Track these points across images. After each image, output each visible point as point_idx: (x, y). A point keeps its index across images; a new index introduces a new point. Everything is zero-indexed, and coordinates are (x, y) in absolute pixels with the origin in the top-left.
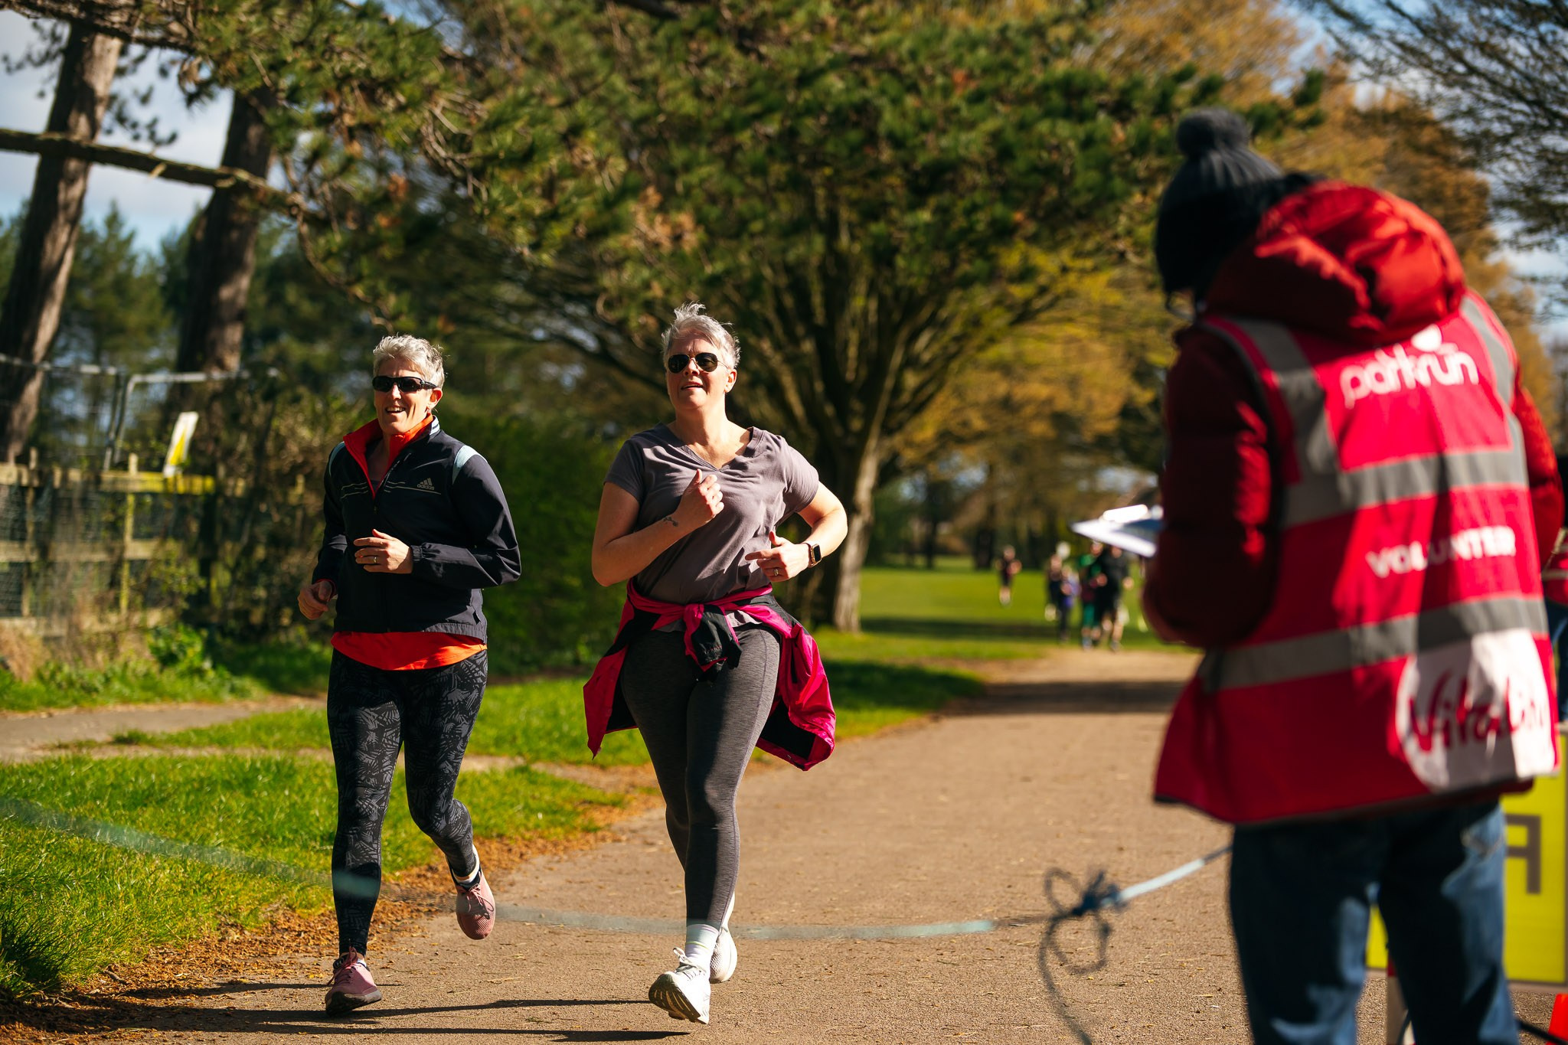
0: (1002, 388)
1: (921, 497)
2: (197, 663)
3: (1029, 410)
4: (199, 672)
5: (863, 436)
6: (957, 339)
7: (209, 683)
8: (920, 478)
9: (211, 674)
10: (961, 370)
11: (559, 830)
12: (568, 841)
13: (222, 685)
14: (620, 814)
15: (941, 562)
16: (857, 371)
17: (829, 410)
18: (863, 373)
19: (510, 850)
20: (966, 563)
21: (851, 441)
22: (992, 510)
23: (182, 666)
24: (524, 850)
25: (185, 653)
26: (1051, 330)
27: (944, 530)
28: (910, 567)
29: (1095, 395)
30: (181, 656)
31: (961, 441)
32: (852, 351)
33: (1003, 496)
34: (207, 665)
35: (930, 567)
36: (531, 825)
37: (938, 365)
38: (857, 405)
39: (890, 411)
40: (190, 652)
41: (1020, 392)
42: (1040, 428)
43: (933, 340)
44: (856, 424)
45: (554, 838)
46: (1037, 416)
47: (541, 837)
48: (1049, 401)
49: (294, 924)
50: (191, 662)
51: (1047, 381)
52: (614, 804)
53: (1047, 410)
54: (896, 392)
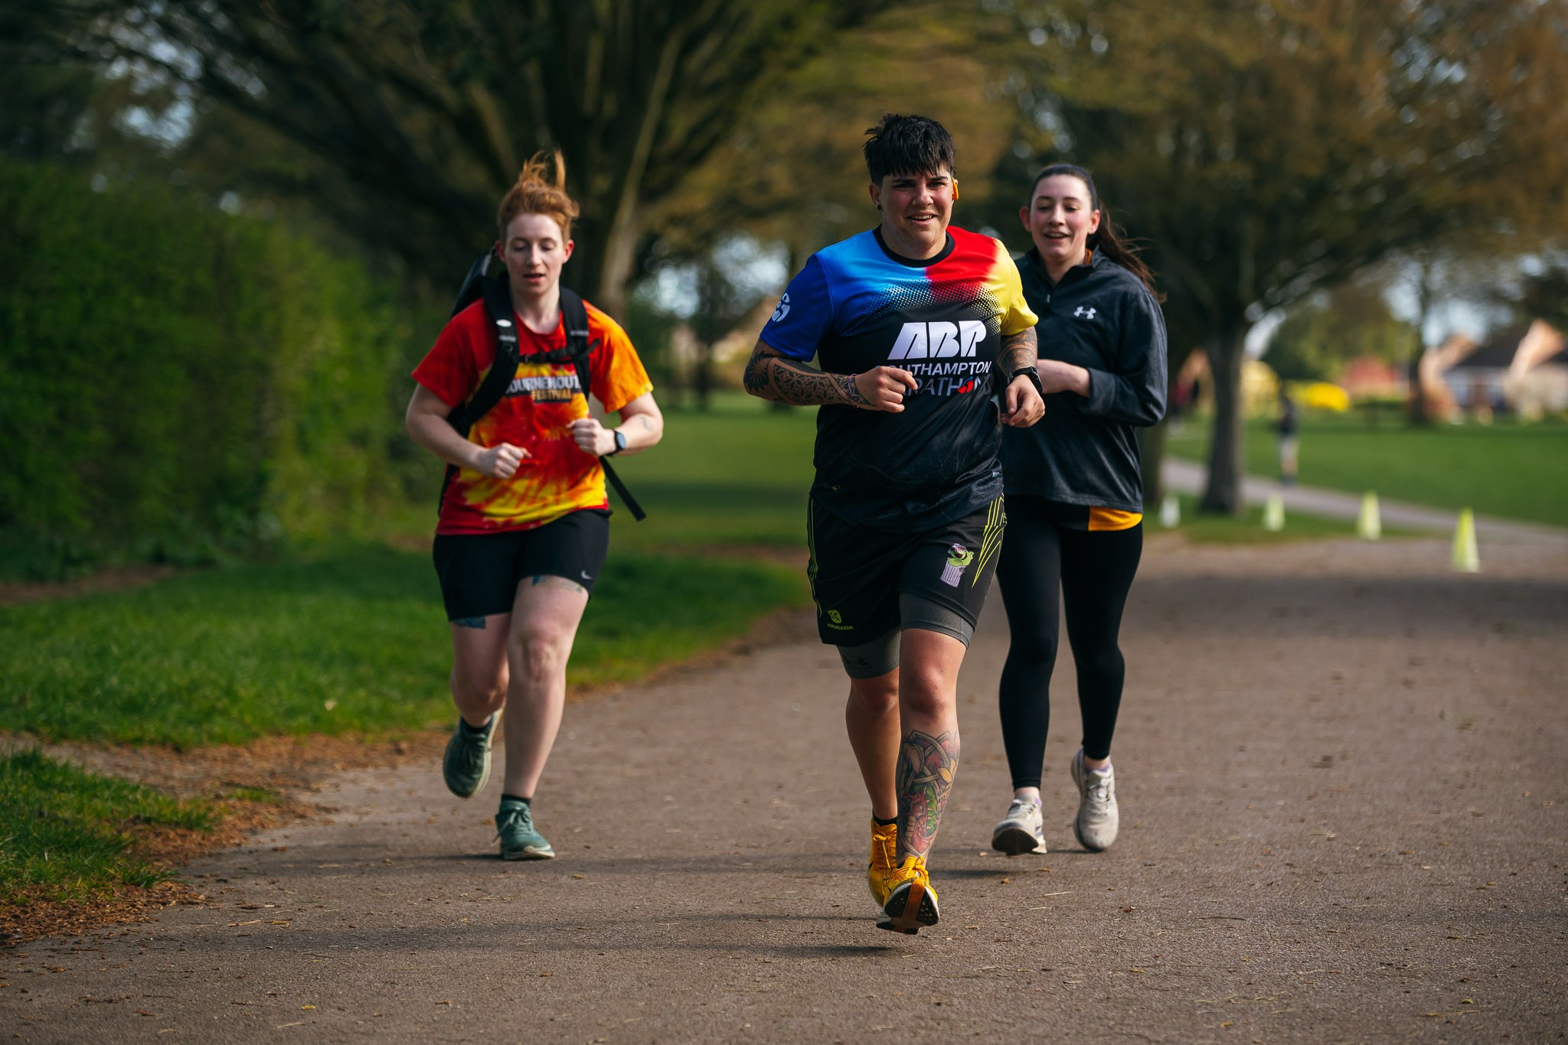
5: (611, 202)
16: (600, 100)
18: (609, 105)
27: (723, 354)
32: (593, 68)
39: (651, 162)
44: (600, 184)
54: (661, 132)
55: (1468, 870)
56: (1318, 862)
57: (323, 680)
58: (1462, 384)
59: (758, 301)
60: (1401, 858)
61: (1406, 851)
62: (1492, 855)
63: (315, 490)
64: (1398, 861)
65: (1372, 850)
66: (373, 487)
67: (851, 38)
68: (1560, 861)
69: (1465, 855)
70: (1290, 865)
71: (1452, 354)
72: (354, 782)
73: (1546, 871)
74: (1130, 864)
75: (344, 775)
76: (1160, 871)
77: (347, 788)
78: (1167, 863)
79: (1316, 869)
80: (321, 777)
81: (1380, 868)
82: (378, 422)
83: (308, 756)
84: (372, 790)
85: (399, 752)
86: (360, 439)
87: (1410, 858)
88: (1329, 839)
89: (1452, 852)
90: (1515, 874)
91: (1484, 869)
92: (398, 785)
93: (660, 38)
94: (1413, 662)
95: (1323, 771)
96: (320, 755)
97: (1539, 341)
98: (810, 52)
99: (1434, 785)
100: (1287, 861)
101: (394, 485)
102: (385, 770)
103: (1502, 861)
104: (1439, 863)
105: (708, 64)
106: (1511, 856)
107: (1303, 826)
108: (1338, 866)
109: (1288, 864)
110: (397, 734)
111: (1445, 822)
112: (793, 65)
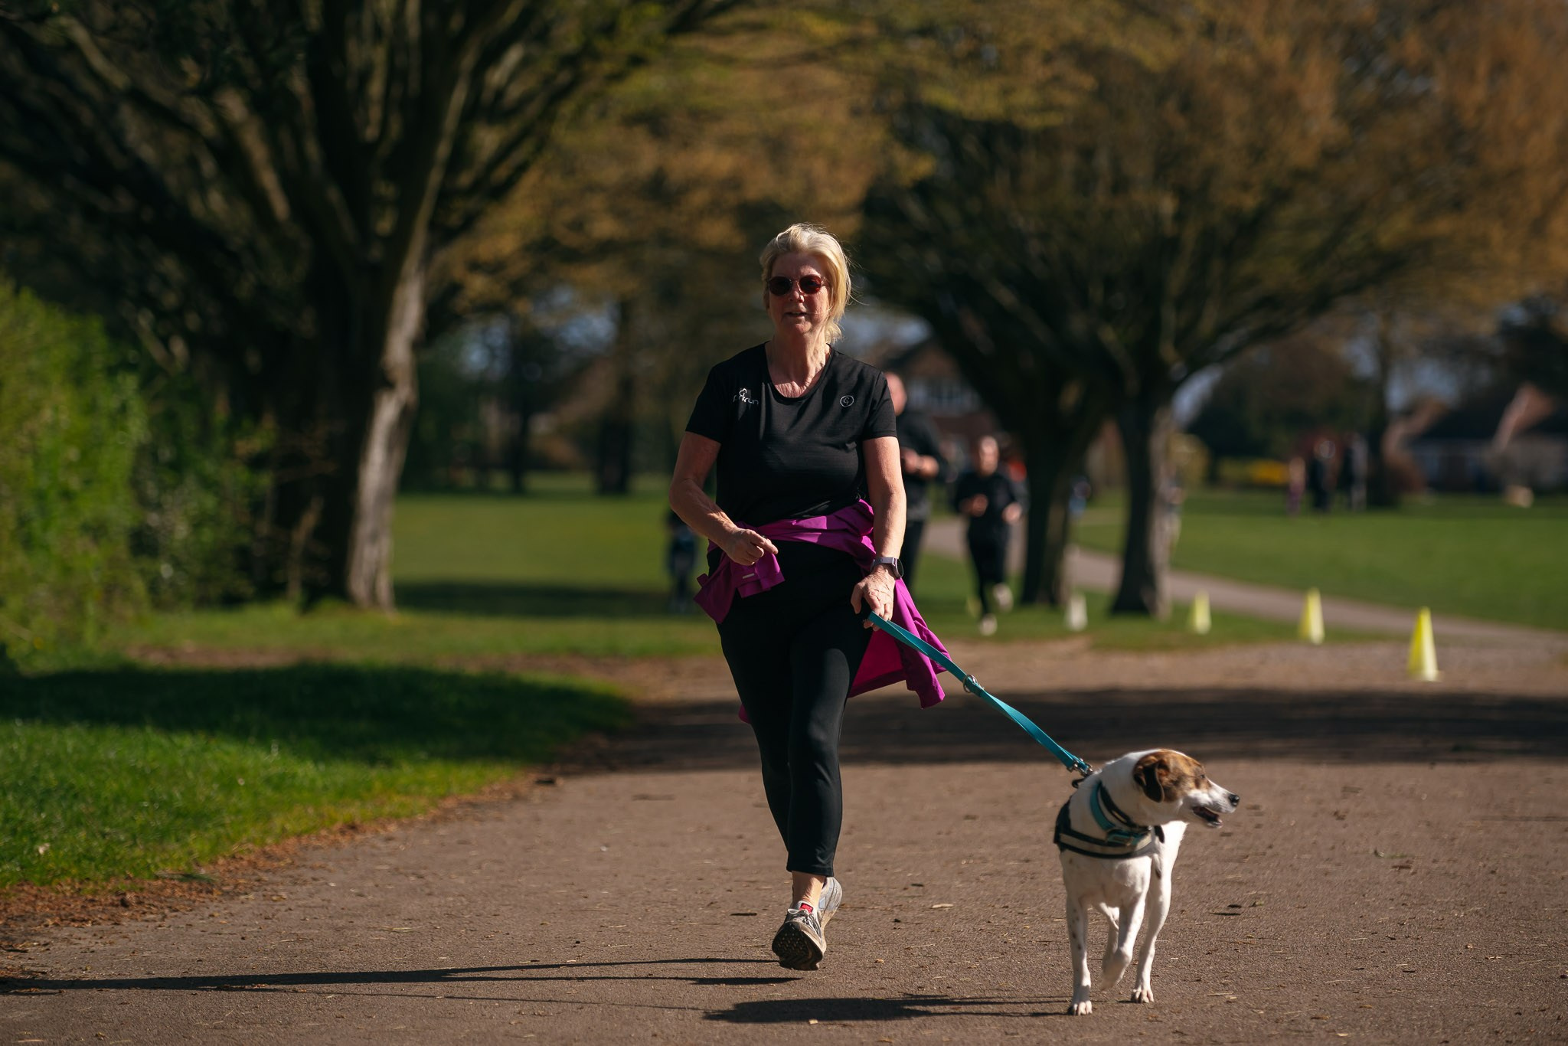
0: (647, 157)
1: (499, 369)
3: (699, 198)
5: (398, 244)
6: (570, 61)
8: (498, 331)
10: (577, 120)
15: (537, 482)
16: (384, 125)
17: (334, 195)
18: (395, 128)
20: (583, 482)
21: (376, 253)
22: (627, 387)
26: (738, 45)
27: (542, 425)
28: (482, 490)
29: (819, 167)
31: (574, 256)
32: (376, 88)
33: (648, 364)
35: (518, 490)
37: (533, 109)
38: (385, 189)
39: (445, 196)
41: (681, 164)
42: (717, 232)
43: (525, 63)
44: (385, 225)
46: (714, 209)
48: (734, 182)
51: (730, 142)
53: (731, 198)
54: (459, 158)
55: (1393, 1036)
56: (1213, 1029)
57: (37, 819)
58: (1433, 457)
59: (585, 363)
60: (1313, 1024)
61: (1319, 1015)
62: (1422, 1019)
63: (42, 592)
64: (1309, 1027)
65: (1278, 1014)
66: (111, 591)
67: (684, 43)
68: (1503, 1026)
69: (1390, 1019)
70: (1181, 1033)
71: (1421, 422)
72: (67, 940)
73: (1485, 1038)
74: (988, 1033)
75: (55, 931)
76: (1023, 1041)
77: (58, 947)
78: (1033, 1032)
79: (1210, 1037)
80: (28, 935)
81: (1287, 1036)
82: (121, 514)
83: (14, 910)
84: (88, 950)
85: (125, 904)
86: (97, 531)
87: (1324, 1024)
88: (1228, 1002)
89: (1375, 1016)
90: (1447, 1042)
91: (1411, 1036)
92: (120, 943)
93: (457, 45)
94: (1348, 790)
95: (1227, 921)
96: (29, 908)
97: (1525, 406)
98: (637, 61)
99: (1361, 937)
100: (1177, 1028)
101: (139, 586)
102: (106, 926)
103: (1433, 1027)
104: (1358, 1029)
105: (513, 76)
106: (1444, 1021)
107: (1197, 987)
108: (1237, 1034)
109: (1177, 1032)
110: (123, 885)
111: (1369, 981)
112: (617, 77)
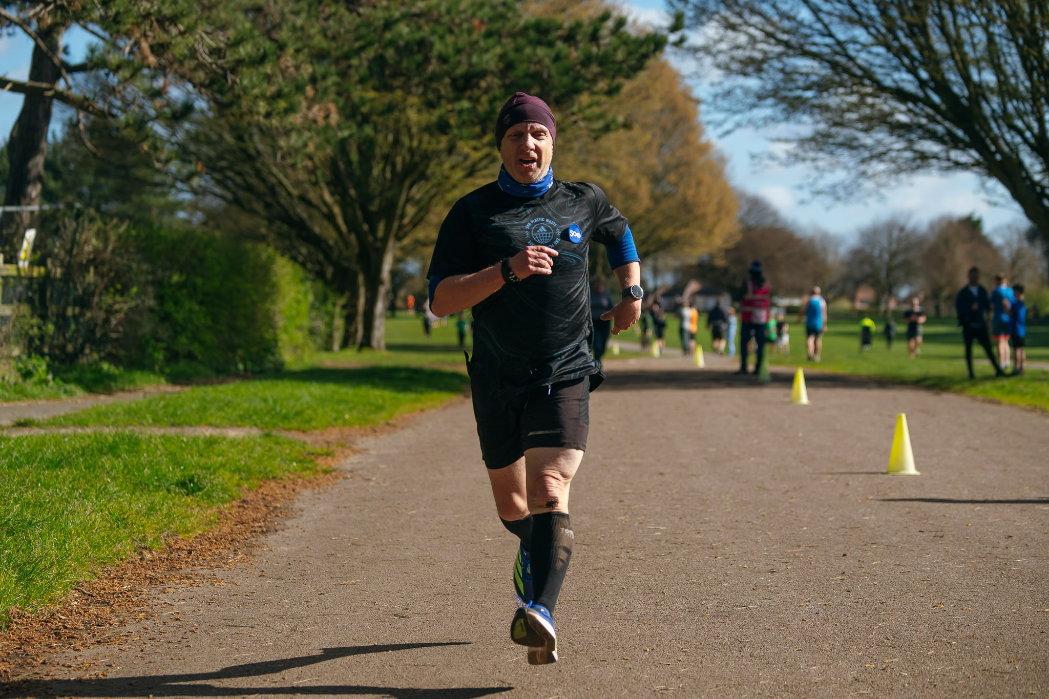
2: (43, 376)
4: (45, 382)
7: (51, 388)
9: (51, 383)
11: (308, 472)
12: (317, 479)
13: (59, 388)
14: (333, 460)
19: (284, 487)
23: (35, 379)
24: (293, 486)
25: (37, 370)
30: (35, 372)
34: (50, 377)
36: (292, 470)
40: (40, 370)
45: (307, 478)
47: (301, 478)
49: (181, 544)
50: (40, 376)
52: (328, 454)
